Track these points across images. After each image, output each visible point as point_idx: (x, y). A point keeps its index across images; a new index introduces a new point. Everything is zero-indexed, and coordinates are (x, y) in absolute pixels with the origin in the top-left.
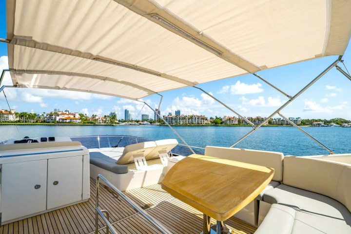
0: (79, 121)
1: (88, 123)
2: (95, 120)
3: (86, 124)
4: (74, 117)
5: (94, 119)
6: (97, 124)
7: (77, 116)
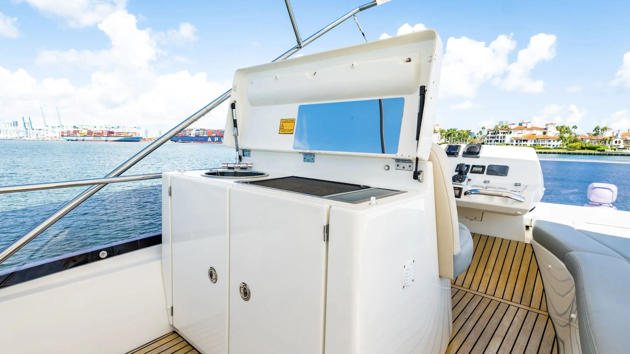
0: (556, 143)
1: (583, 148)
2: (604, 141)
3: (577, 151)
4: (545, 133)
5: (599, 137)
6: (609, 150)
7: (552, 132)
